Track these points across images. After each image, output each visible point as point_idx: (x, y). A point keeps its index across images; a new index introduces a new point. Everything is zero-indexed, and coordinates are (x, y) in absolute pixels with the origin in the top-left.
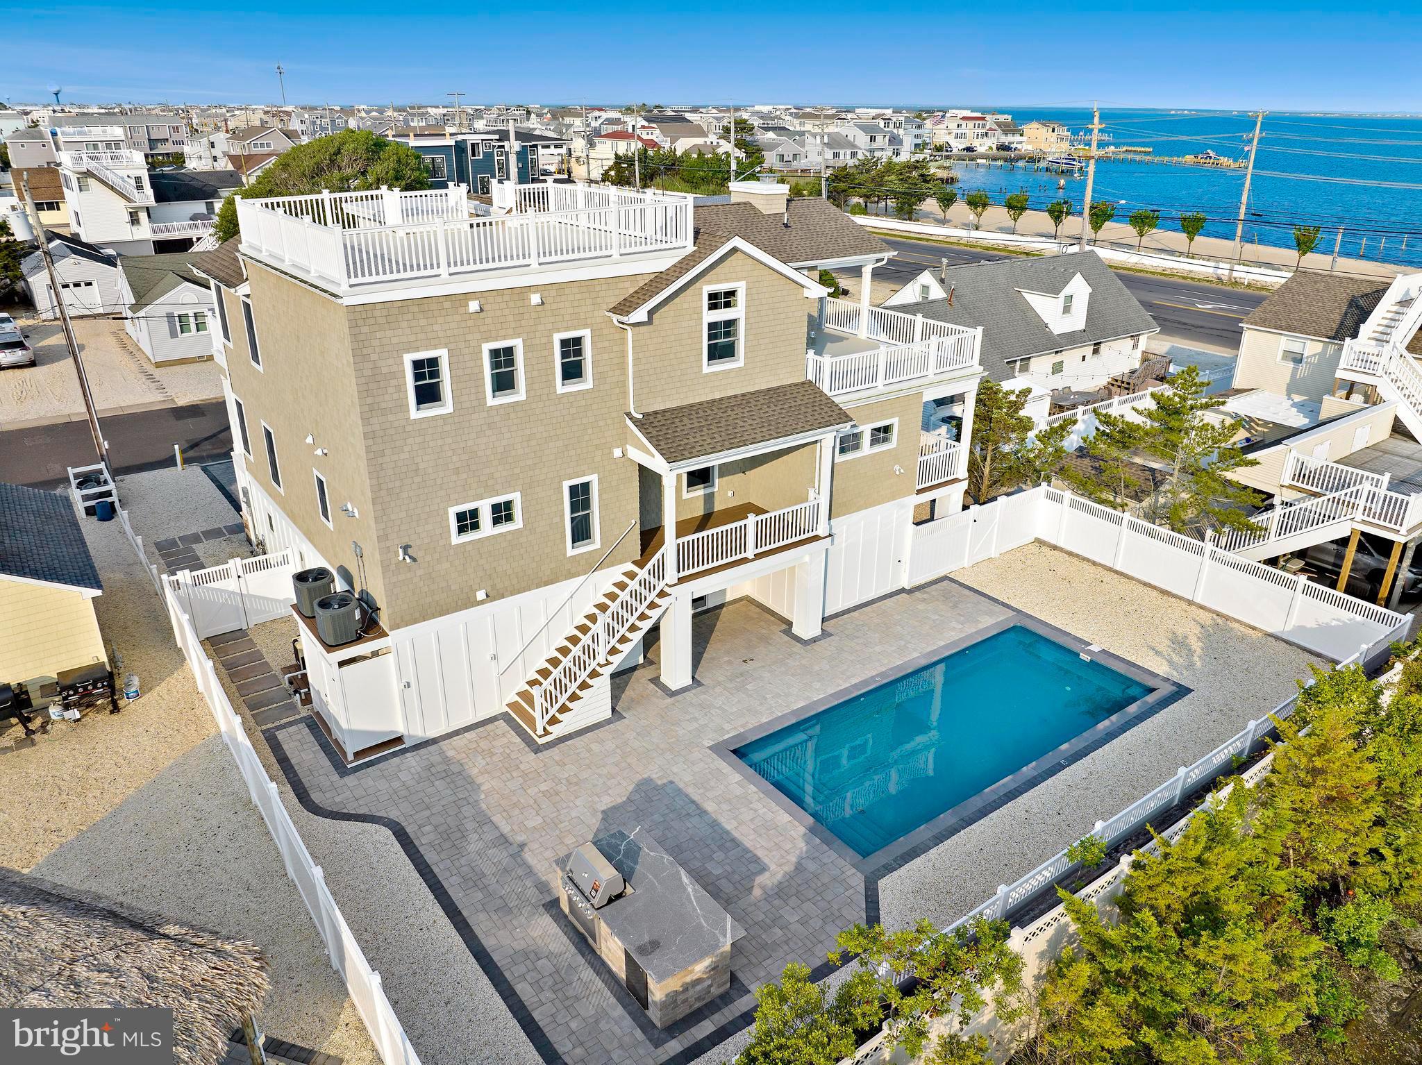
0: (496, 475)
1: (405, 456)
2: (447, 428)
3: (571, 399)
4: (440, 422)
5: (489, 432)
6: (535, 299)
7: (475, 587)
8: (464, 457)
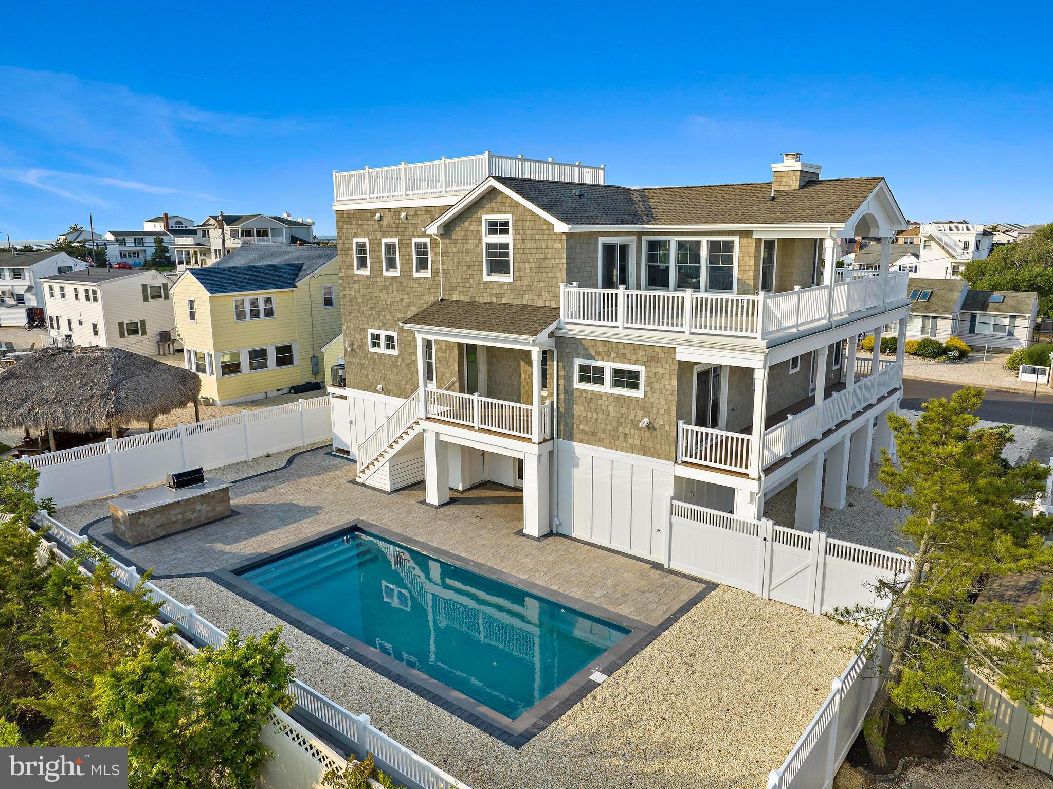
0: (387, 318)
1: (353, 293)
2: (368, 283)
3: (421, 282)
4: (365, 279)
5: (384, 291)
6: (403, 215)
7: (378, 382)
8: (374, 302)
